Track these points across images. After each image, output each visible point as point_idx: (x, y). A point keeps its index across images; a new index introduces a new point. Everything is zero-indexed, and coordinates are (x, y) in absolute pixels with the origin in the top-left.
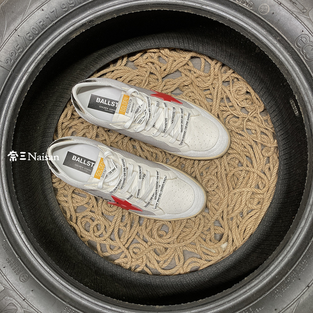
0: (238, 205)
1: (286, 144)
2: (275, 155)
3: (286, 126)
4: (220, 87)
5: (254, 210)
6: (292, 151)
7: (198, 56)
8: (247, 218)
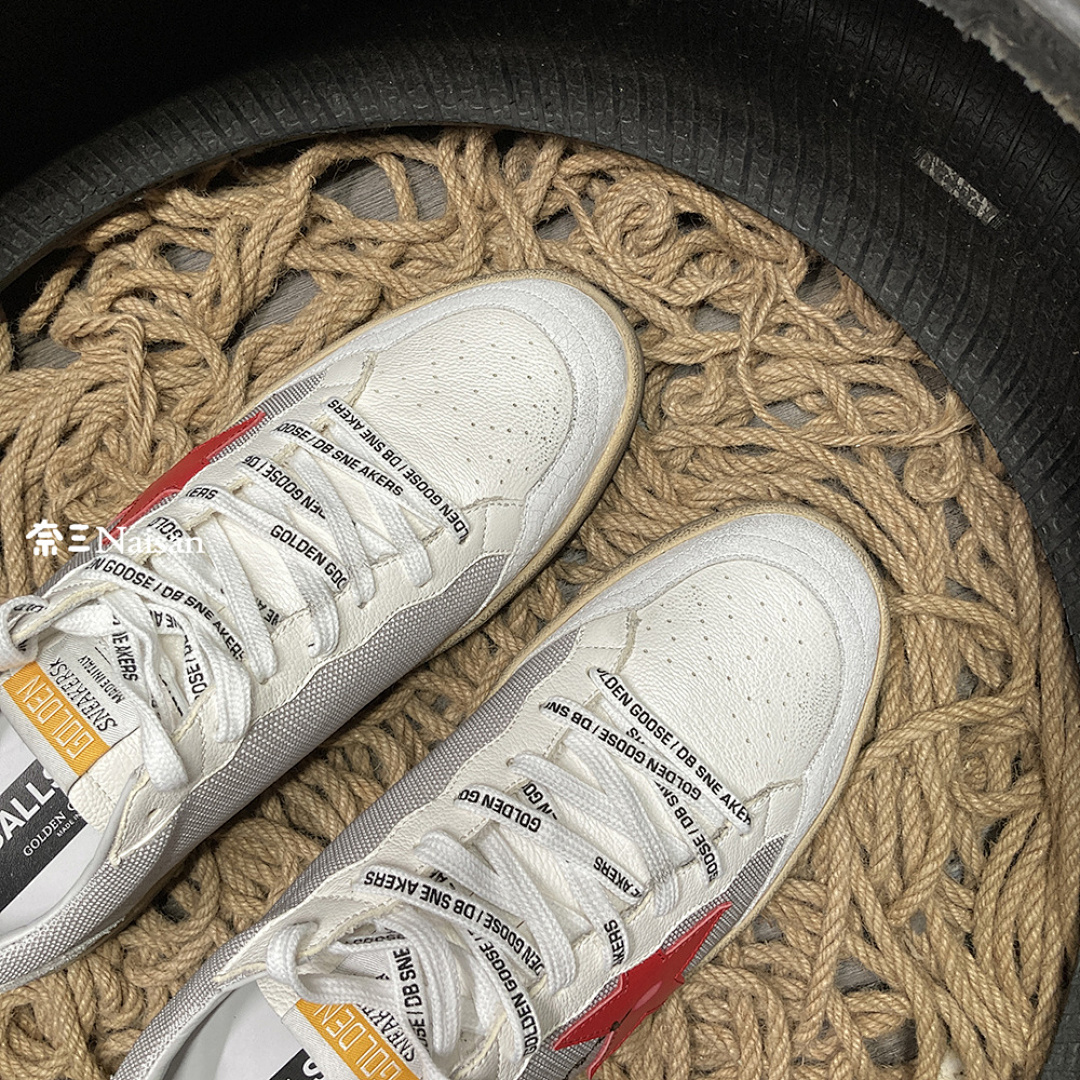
0: (916, 831)
1: (1015, 390)
2: (978, 476)
3: (965, 297)
4: (530, 257)
5: (1013, 815)
6: (1061, 410)
7: (355, 152)
8: (993, 879)
